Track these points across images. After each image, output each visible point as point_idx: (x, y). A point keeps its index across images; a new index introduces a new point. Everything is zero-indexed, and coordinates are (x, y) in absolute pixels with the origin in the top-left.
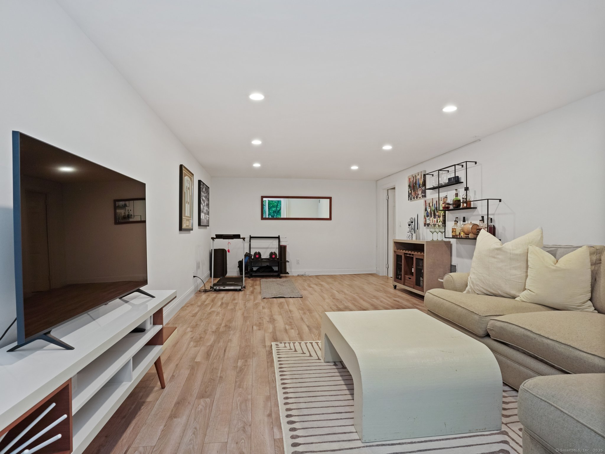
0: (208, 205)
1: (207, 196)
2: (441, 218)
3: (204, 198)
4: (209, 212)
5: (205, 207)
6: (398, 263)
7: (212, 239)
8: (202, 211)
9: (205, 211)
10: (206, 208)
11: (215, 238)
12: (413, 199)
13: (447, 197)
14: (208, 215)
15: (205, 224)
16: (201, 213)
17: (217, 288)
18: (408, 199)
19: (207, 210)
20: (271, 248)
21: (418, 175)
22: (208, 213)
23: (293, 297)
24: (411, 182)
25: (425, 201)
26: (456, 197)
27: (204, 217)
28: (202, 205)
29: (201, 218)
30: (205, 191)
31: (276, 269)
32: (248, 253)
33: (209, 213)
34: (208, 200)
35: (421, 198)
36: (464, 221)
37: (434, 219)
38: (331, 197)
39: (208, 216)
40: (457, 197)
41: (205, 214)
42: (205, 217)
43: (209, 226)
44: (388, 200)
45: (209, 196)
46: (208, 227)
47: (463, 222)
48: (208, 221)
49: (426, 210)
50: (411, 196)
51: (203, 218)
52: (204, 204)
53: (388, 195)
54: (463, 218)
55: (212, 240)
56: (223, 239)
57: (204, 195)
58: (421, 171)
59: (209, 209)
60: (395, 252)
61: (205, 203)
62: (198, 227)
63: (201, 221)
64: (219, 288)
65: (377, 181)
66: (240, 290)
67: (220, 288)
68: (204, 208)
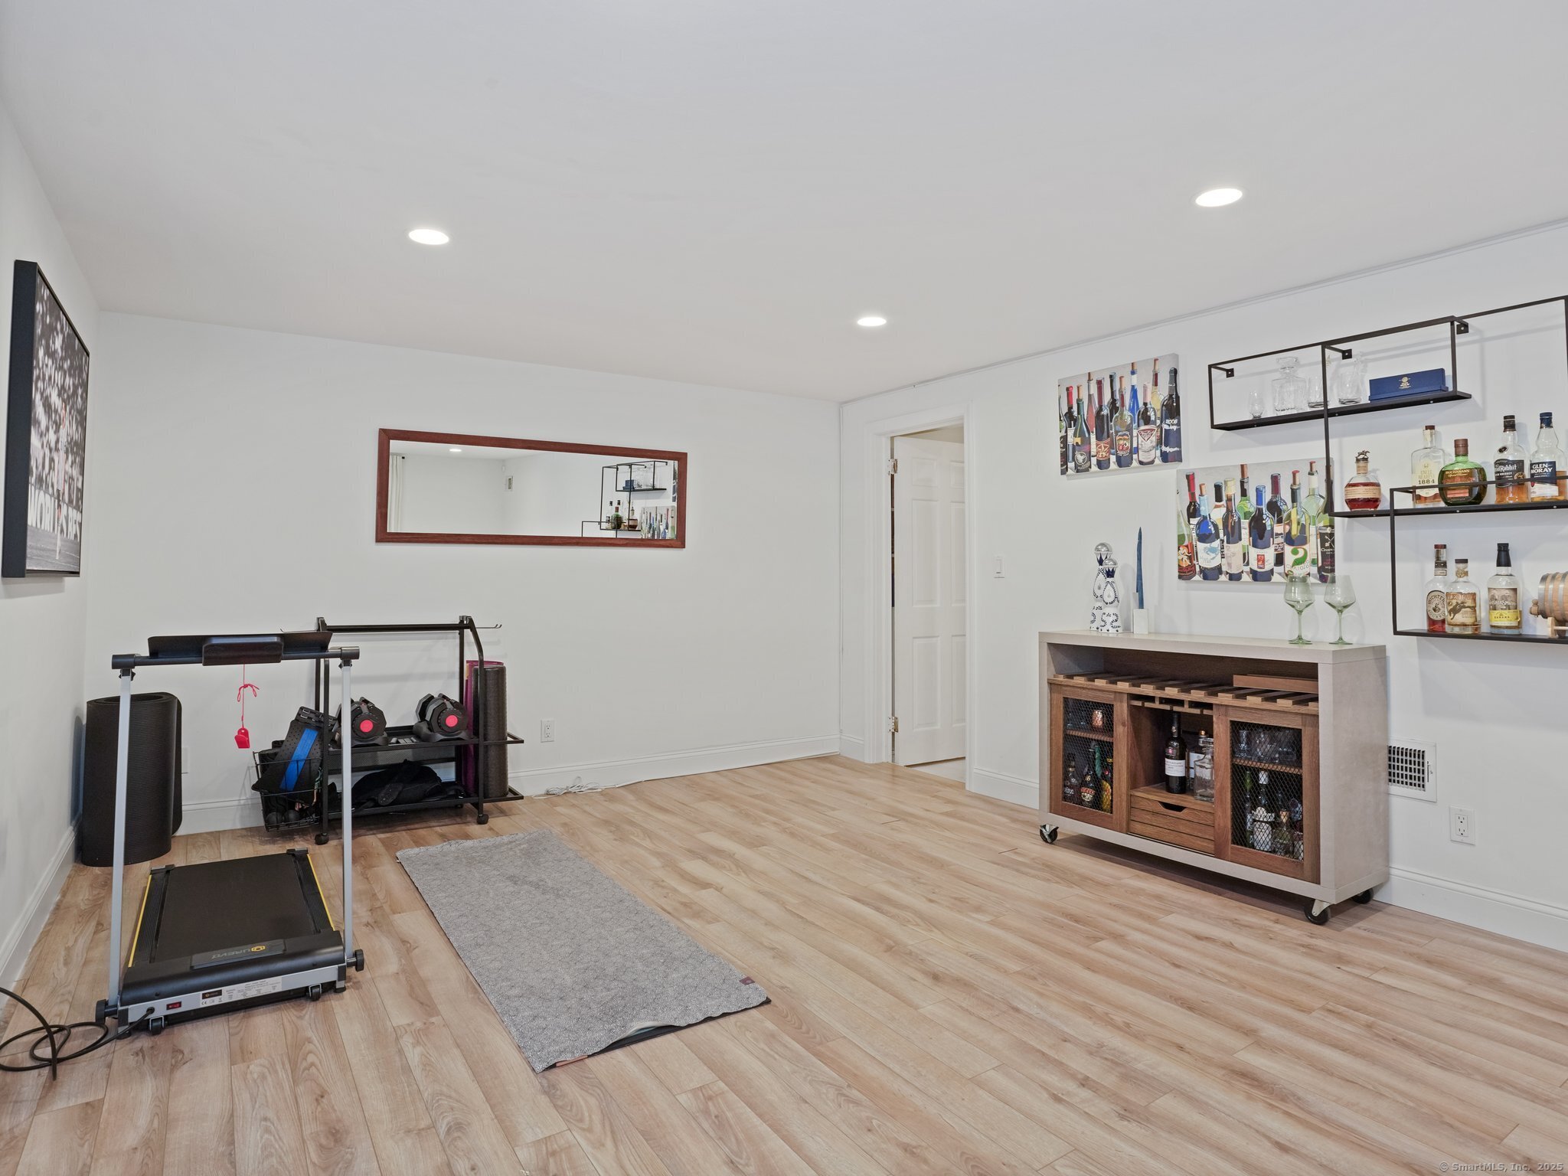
0: (77, 448)
1: (75, 392)
2: (1313, 548)
3: (55, 400)
4: (81, 491)
5: (60, 457)
6: (1068, 732)
7: (115, 666)
8: (40, 480)
9: (57, 479)
10: (63, 465)
11: (143, 662)
12: (1094, 468)
13: (1366, 460)
14: (79, 508)
15: (58, 562)
16: (32, 490)
17: (151, 1010)
18: (1059, 469)
19: (71, 478)
20: (423, 677)
21: (1133, 373)
22: (77, 500)
23: (724, 1015)
24: (1079, 401)
25: (1190, 479)
26: (1457, 455)
27: (48, 518)
28: (41, 435)
29: (32, 519)
30: (63, 359)
31: (447, 773)
32: (312, 712)
33: (80, 498)
34: (82, 422)
35: (1152, 462)
36: (1503, 560)
37: (1254, 552)
38: (686, 454)
39: (74, 514)
40: (1460, 458)
41: (58, 497)
42: (56, 520)
43: (76, 573)
44: (892, 476)
45: (85, 400)
46: (69, 581)
47: (1499, 564)
48: (77, 546)
49: (1193, 511)
50: (1080, 458)
51: (47, 525)
52: (52, 437)
53: (892, 457)
54: (1499, 551)
55: (118, 672)
56: (205, 664)
57: (58, 377)
58: (1155, 357)
59: (82, 473)
60: (1052, 685)
61: (63, 432)
62: (4, 583)
63: (29, 542)
64: (169, 1007)
65: (846, 402)
66: (329, 988)
67: (179, 1004)
68: (52, 460)
